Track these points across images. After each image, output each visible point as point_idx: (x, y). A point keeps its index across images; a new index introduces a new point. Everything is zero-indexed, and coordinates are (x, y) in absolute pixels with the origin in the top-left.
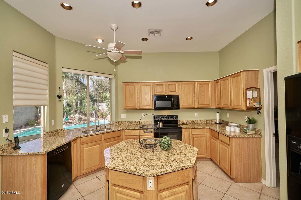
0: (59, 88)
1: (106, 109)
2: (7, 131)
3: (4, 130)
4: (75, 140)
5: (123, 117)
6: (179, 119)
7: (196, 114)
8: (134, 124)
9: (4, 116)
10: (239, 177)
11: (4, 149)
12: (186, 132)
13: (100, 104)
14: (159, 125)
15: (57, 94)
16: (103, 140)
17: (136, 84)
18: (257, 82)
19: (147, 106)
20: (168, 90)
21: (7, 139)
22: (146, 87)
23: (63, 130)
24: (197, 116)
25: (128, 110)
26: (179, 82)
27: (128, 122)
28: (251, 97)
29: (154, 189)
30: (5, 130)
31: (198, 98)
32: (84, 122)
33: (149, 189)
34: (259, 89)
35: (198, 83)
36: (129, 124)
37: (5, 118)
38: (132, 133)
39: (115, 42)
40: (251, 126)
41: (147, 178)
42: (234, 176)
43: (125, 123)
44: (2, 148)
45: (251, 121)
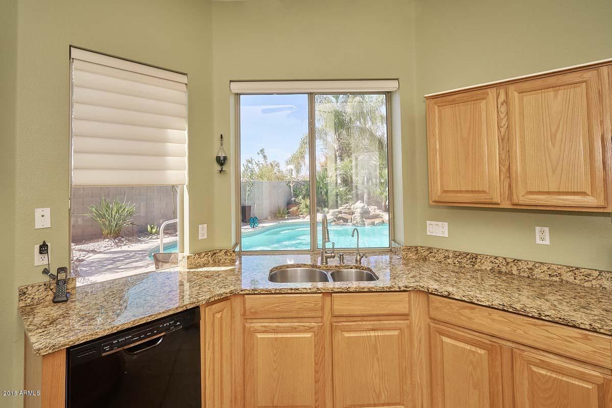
2: (44, 249)
3: (37, 248)
5: (437, 229)
8: (487, 266)
9: (38, 212)
11: (31, 296)
15: (216, 153)
19: (559, 193)
21: (46, 272)
22: (556, 96)
23: (229, 255)
30: (40, 246)
32: (373, 220)
37: (43, 218)
38: (463, 318)
43: (447, 257)
44: (24, 293)
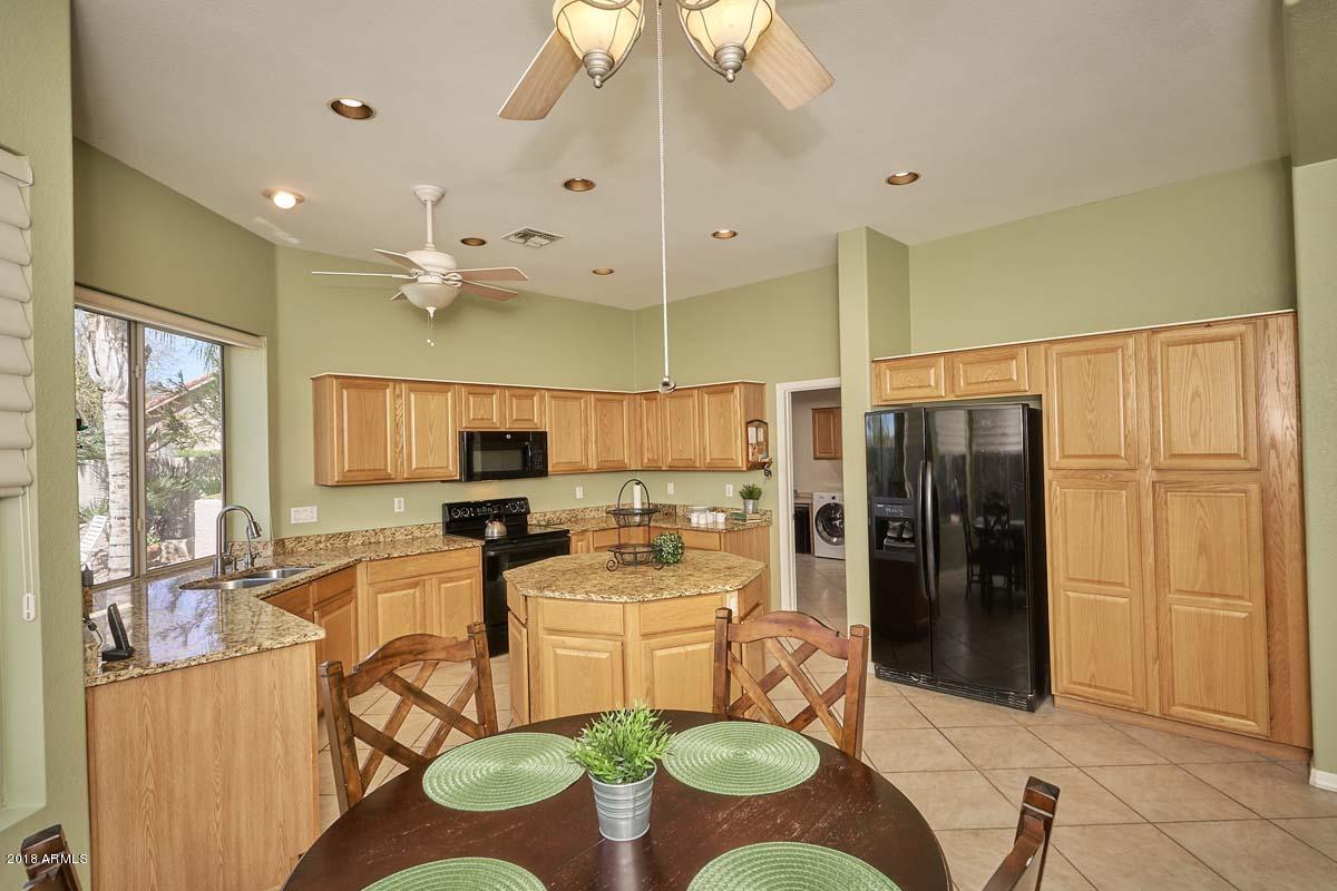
5: (305, 516)
6: (532, 509)
12: (580, 543)
17: (391, 384)
18: (762, 410)
19: (434, 468)
20: (508, 414)
26: (543, 391)
27: (329, 537)
28: (754, 442)
31: (596, 441)
34: (766, 424)
35: (596, 396)
36: (338, 543)
39: (432, 245)
40: (750, 503)
43: (318, 543)
45: (751, 494)
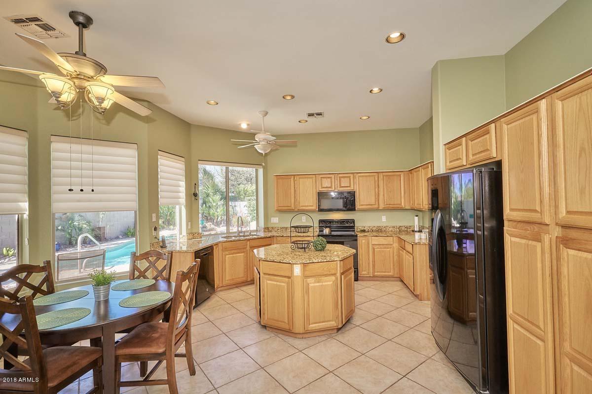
0: (195, 184)
1: (246, 212)
4: (217, 244)
5: (275, 220)
6: (357, 224)
7: (384, 219)
9: (153, 215)
10: (426, 294)
12: (364, 241)
13: (237, 203)
14: (324, 231)
15: (193, 192)
16: (248, 248)
17: (293, 176)
19: (308, 206)
20: (339, 185)
21: (156, 238)
22: (307, 180)
24: (385, 221)
25: (281, 211)
26: (355, 174)
27: (282, 228)
29: (300, 275)
30: (154, 228)
31: (384, 195)
33: (296, 275)
35: (384, 174)
36: (284, 230)
37: (154, 218)
41: (294, 265)
42: (418, 292)
43: (278, 229)
